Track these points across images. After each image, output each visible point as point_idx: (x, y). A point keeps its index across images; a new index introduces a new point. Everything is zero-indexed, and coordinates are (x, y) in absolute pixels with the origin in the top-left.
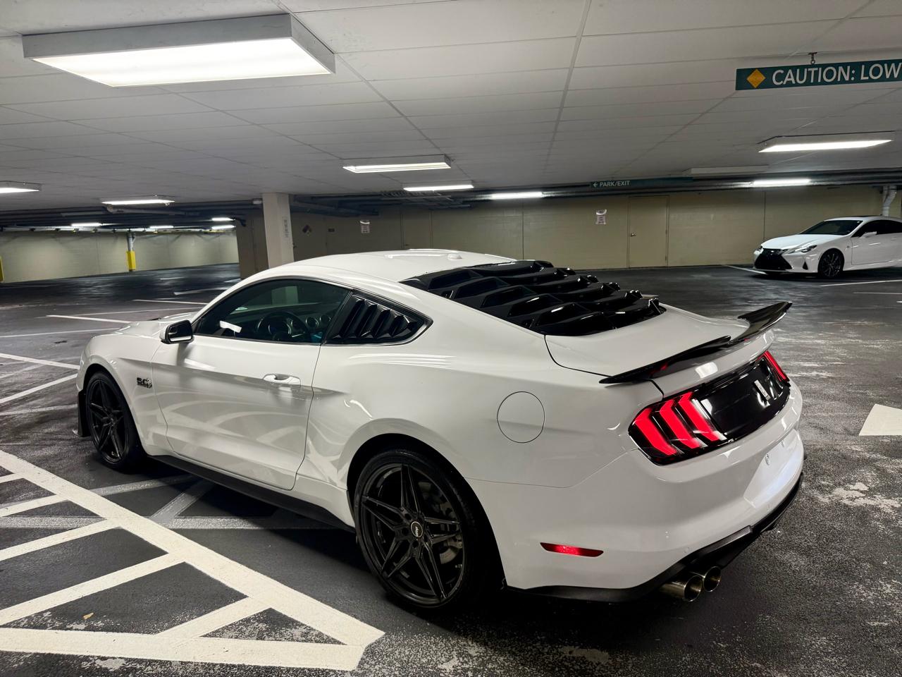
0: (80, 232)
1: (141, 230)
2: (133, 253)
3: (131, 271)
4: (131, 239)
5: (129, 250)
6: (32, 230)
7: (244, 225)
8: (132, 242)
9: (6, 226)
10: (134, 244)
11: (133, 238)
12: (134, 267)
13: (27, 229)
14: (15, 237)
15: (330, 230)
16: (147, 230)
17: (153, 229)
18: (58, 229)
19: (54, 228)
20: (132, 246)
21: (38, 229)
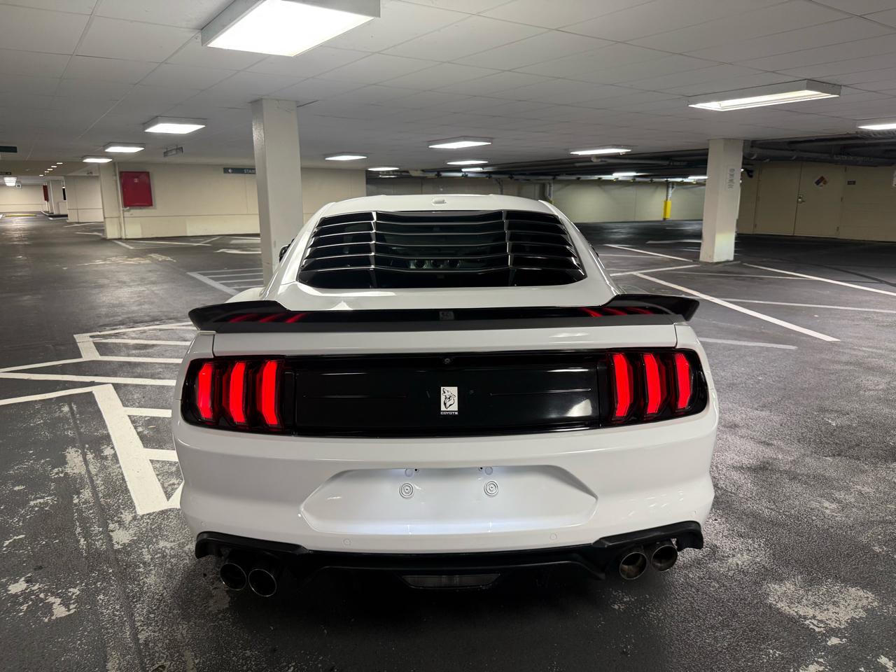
0: (621, 181)
1: (679, 180)
2: (669, 202)
3: (665, 219)
4: (670, 189)
5: (667, 200)
6: (579, 178)
7: (751, 176)
8: (671, 191)
9: (558, 175)
10: (672, 194)
11: (673, 187)
12: (668, 217)
13: (574, 178)
14: (568, 185)
15: (849, 183)
16: (686, 180)
17: (691, 179)
18: (600, 178)
19: (596, 177)
20: (670, 195)
21: (584, 177)
